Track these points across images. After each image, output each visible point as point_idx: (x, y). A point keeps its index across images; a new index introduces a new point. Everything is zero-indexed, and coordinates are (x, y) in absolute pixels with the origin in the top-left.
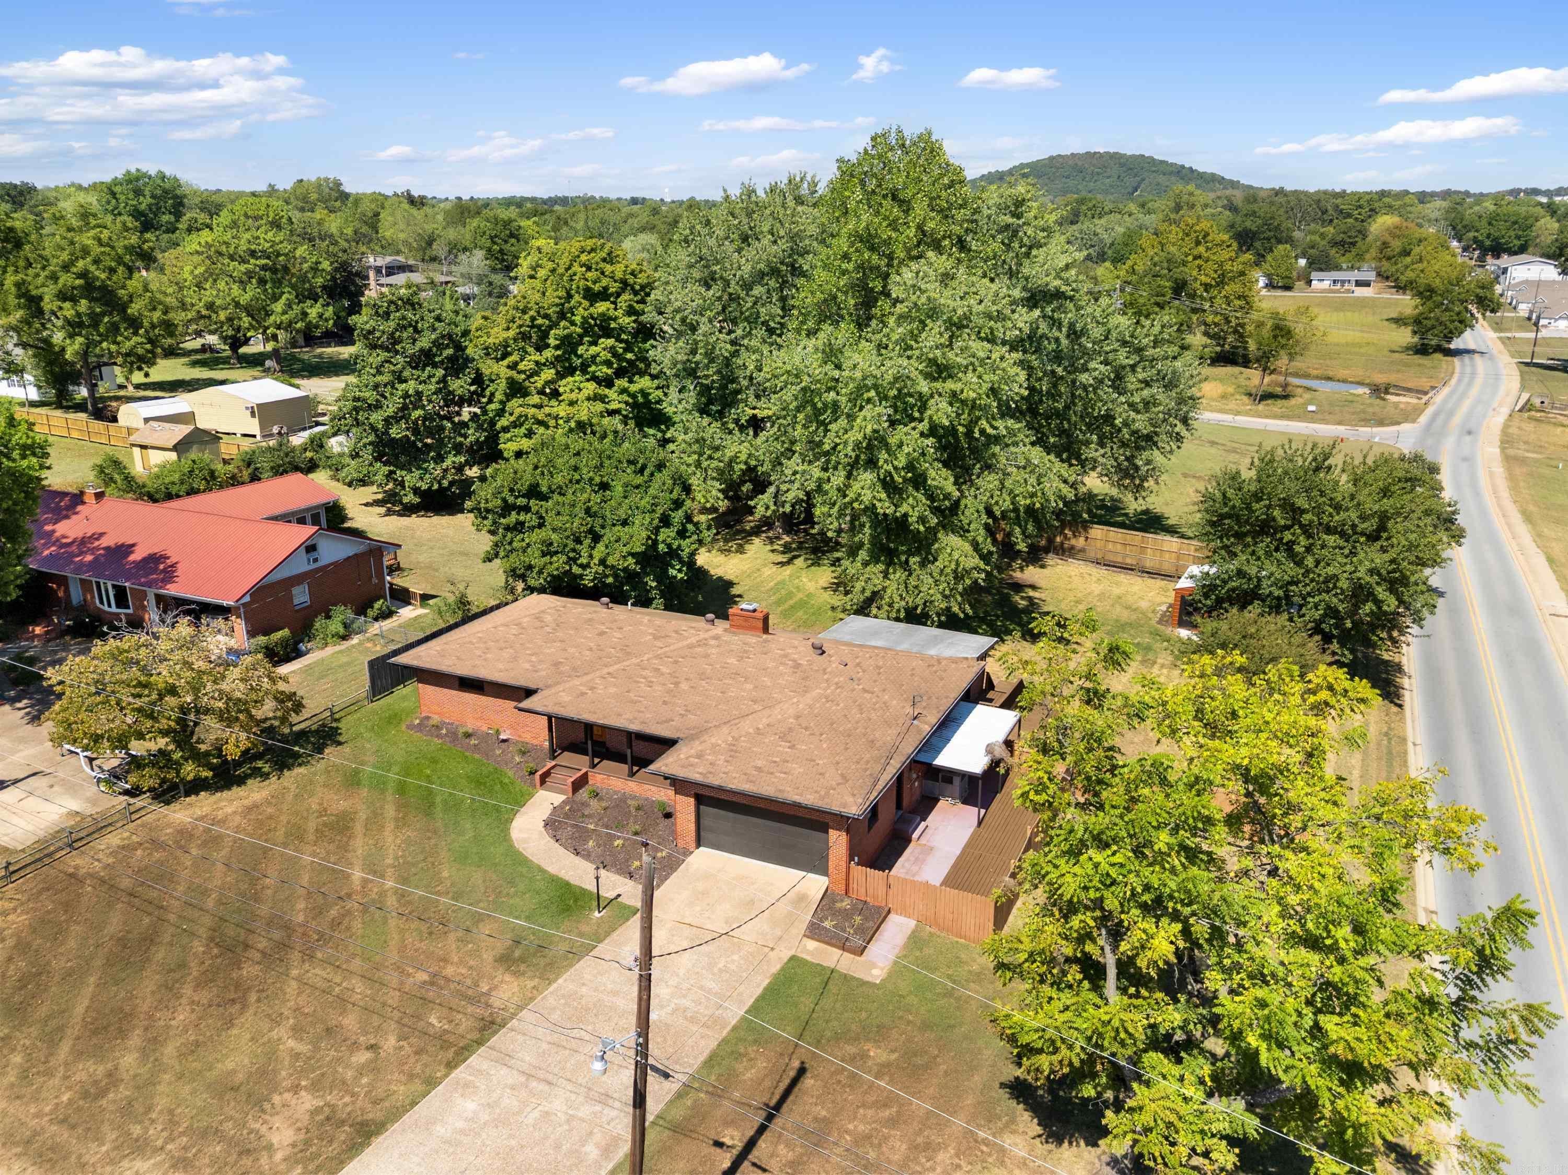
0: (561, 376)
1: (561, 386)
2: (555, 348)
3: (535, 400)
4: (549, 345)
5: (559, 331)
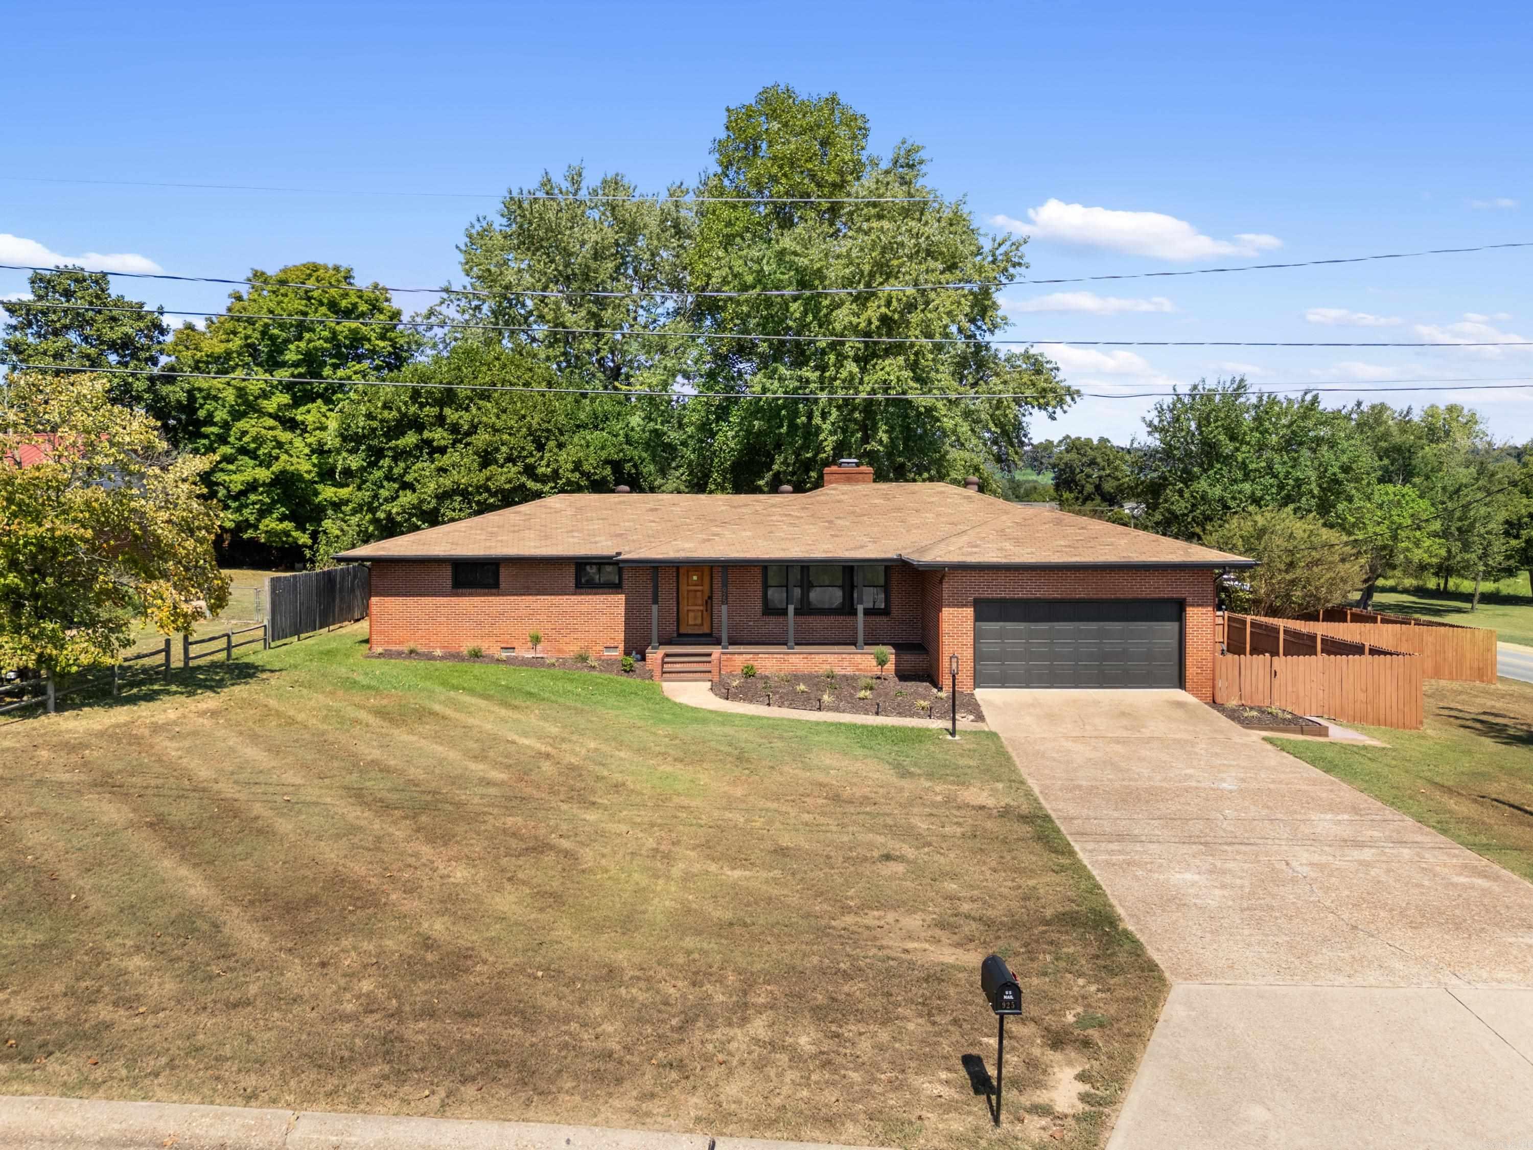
0: (297, 402)
1: (299, 415)
2: (296, 365)
3: (271, 422)
4: (283, 364)
5: (302, 344)
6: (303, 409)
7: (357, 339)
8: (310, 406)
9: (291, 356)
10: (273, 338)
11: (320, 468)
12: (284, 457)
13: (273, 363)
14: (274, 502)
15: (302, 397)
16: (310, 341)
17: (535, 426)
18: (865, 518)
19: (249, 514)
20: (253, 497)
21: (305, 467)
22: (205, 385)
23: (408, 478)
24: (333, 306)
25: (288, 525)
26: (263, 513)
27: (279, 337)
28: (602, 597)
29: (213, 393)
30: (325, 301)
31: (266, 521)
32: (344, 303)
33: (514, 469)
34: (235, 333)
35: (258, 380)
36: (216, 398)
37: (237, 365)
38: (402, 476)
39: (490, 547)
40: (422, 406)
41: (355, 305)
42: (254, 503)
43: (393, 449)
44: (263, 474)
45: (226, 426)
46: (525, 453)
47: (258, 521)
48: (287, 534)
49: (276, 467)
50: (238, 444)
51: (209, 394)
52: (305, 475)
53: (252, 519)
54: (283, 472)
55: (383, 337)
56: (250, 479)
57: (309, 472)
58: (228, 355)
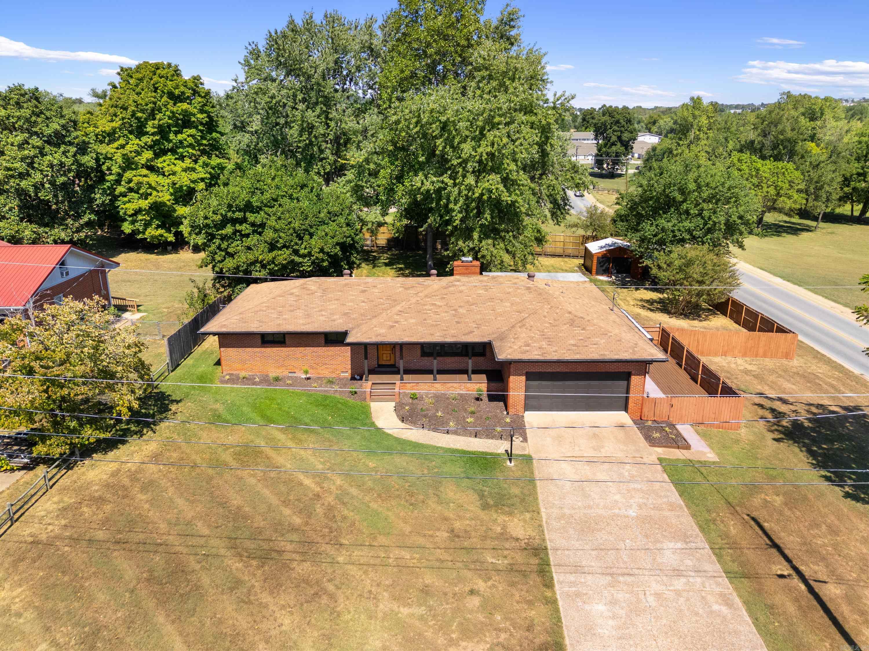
1: (159, 163)
2: (153, 134)
3: (145, 171)
4: (147, 133)
5: (156, 122)
6: (161, 160)
7: (186, 114)
8: (164, 158)
9: (149, 129)
10: (138, 119)
11: (175, 196)
12: (154, 193)
13: (140, 132)
14: (152, 219)
15: (160, 153)
16: (160, 120)
17: (297, 228)
18: (474, 307)
19: (139, 226)
20: (140, 217)
21: (166, 197)
22: (104, 152)
23: (230, 250)
24: (171, 95)
25: (160, 231)
26: (147, 225)
27: (141, 118)
28: (339, 348)
29: (109, 156)
30: (166, 91)
31: (149, 230)
32: (177, 92)
33: (288, 252)
34: (115, 115)
35: (134, 143)
36: (111, 159)
37: (120, 136)
38: (226, 249)
39: (279, 325)
40: (234, 212)
41: (183, 93)
42: (141, 220)
43: (221, 235)
44: (144, 204)
45: (120, 176)
46: (292, 244)
47: (146, 230)
48: (162, 236)
49: (151, 200)
50: (127, 186)
51: (106, 156)
52: (168, 203)
53: (141, 229)
54: (155, 203)
55: (202, 111)
56: (137, 207)
57: (169, 200)
58: (114, 131)
